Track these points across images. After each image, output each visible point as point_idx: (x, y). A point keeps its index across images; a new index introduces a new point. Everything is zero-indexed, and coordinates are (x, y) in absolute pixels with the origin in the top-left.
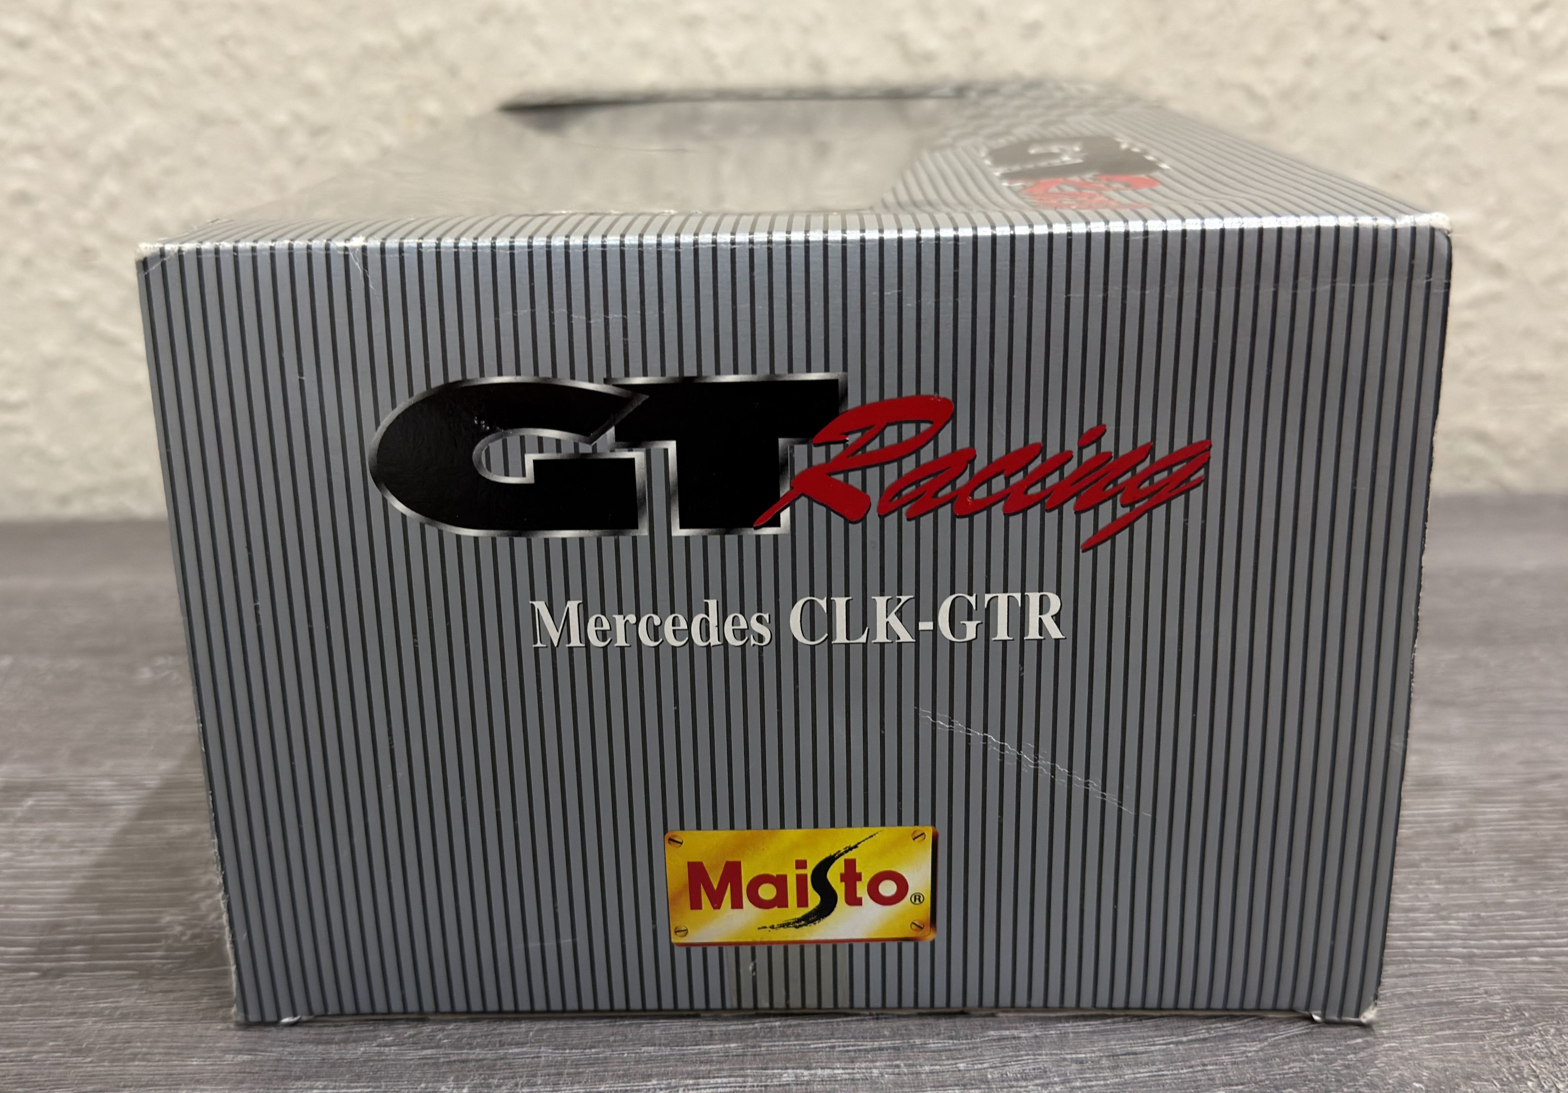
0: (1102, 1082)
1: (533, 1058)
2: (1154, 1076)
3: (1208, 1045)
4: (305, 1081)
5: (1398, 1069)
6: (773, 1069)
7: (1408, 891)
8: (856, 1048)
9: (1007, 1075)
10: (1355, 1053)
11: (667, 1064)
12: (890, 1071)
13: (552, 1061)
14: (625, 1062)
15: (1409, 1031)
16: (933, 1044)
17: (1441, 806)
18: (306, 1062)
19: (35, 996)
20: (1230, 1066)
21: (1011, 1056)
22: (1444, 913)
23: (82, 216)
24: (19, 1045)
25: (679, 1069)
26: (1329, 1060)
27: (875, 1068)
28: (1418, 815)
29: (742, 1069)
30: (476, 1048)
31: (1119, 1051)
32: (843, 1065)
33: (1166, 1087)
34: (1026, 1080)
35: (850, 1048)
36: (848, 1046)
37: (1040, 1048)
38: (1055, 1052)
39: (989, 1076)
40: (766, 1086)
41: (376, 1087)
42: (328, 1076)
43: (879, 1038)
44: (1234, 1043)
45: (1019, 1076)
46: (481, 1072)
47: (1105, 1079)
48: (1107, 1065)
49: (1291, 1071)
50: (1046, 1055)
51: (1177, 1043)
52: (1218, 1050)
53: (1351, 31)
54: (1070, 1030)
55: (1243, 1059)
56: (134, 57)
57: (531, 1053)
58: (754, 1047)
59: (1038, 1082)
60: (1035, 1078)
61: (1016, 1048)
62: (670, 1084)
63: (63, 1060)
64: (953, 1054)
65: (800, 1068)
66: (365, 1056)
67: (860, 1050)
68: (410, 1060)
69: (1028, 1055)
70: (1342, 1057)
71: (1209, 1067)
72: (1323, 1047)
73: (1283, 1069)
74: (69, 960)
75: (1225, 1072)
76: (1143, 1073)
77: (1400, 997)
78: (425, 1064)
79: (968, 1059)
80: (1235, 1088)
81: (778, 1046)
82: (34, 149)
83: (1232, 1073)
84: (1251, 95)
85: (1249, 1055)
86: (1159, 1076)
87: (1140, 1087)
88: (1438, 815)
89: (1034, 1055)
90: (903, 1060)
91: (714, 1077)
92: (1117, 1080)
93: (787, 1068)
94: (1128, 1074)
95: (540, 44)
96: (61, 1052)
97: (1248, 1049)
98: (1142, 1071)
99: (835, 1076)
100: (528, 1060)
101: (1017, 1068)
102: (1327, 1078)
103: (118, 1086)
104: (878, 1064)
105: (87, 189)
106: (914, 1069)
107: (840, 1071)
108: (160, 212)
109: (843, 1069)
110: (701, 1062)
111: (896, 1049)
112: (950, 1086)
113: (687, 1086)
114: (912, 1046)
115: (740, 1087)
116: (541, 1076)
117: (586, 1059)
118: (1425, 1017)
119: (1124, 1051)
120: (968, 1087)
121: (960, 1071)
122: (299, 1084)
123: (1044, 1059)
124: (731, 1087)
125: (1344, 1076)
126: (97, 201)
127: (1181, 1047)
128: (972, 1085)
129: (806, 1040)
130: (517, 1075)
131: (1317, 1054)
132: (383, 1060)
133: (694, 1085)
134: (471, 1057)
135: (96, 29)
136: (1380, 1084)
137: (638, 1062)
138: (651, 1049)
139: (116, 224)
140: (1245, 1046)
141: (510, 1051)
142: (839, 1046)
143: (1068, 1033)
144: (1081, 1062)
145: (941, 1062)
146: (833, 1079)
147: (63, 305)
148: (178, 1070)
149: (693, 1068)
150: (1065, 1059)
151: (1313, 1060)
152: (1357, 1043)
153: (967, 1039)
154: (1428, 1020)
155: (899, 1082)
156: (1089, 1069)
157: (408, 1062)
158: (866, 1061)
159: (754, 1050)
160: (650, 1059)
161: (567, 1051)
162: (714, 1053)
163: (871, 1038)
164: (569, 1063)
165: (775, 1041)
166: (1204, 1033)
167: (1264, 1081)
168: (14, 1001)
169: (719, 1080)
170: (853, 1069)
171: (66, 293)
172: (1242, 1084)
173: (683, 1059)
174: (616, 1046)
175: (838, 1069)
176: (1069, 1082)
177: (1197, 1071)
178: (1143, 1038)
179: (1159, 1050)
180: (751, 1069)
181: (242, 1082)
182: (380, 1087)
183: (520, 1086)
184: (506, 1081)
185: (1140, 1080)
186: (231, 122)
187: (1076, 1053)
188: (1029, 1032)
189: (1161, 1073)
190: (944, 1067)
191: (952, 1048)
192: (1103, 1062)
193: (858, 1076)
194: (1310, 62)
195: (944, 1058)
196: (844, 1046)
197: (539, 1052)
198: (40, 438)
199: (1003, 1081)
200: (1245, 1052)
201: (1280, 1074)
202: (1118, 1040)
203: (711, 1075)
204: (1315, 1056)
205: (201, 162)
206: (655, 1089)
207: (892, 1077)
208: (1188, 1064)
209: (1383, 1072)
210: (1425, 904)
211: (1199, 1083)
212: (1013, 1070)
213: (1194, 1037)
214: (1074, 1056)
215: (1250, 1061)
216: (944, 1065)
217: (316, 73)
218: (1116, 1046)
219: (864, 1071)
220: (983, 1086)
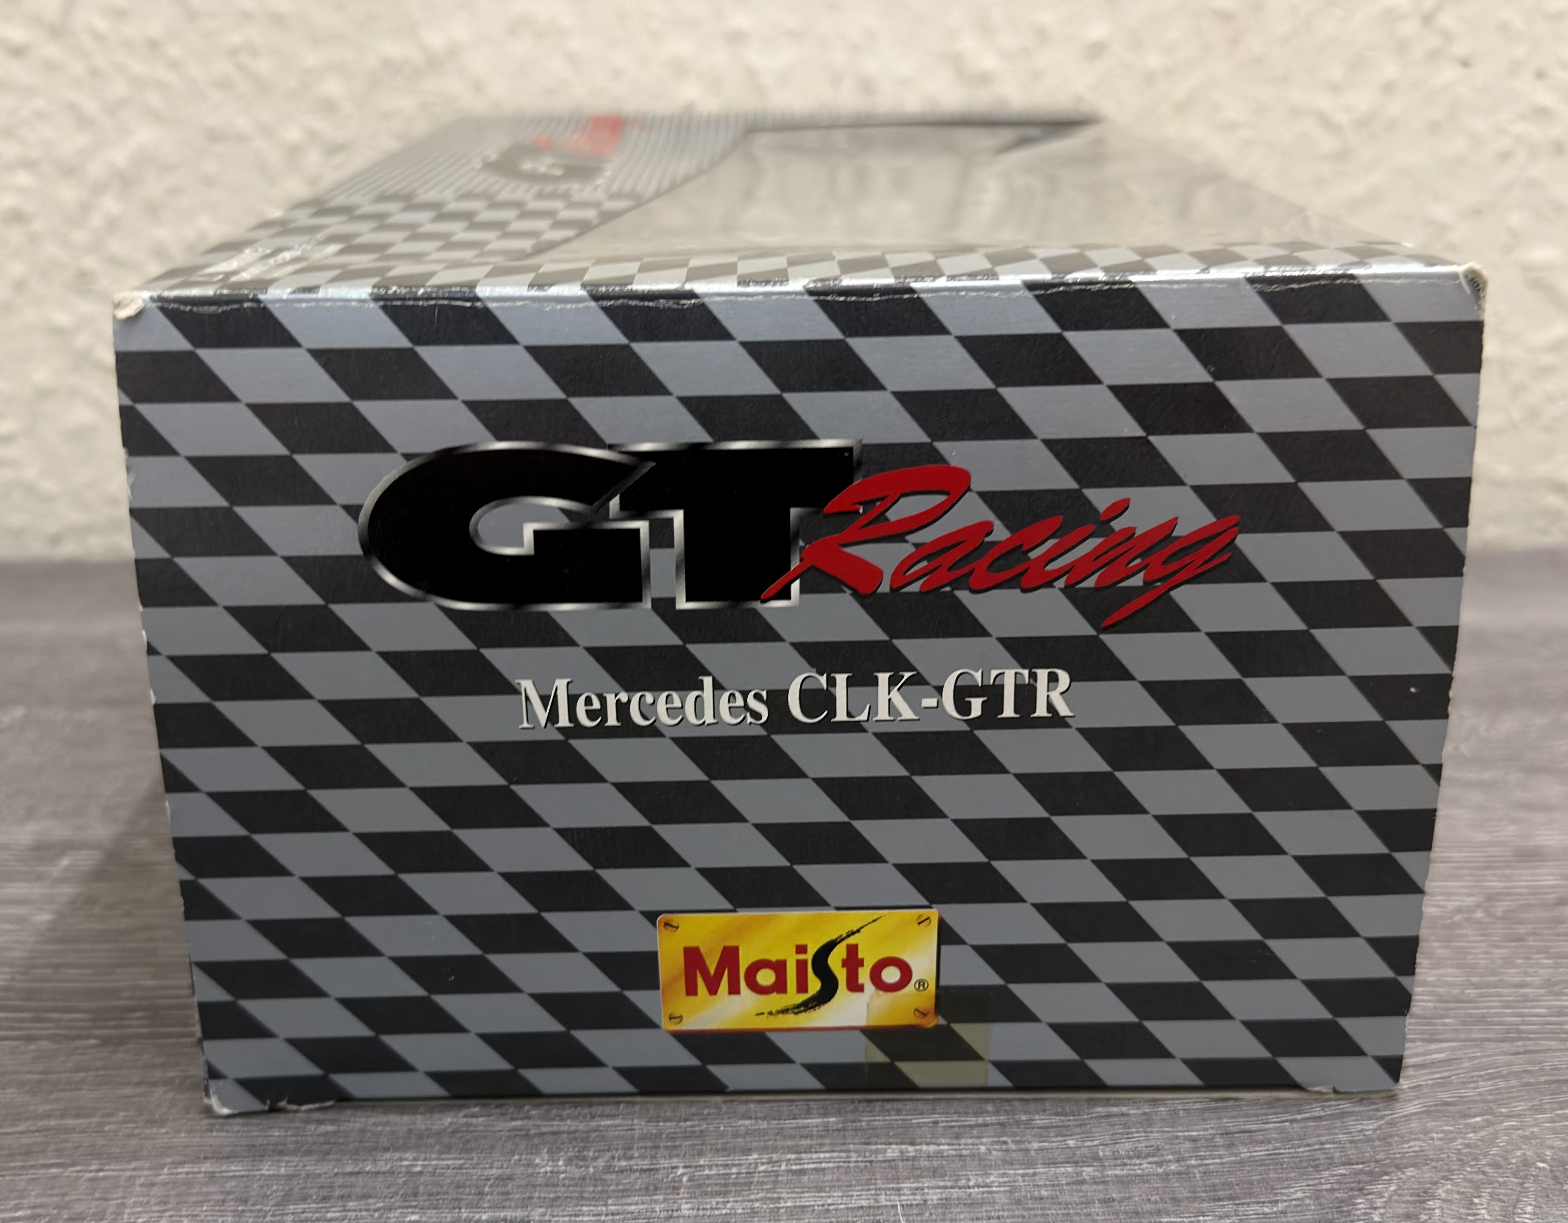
0: (1218, 1161)
1: (627, 1130)
2: (1271, 1155)
3: (1324, 1123)
4: (393, 1152)
5: (1520, 1149)
6: (876, 1144)
7: (1516, 966)
8: (960, 1123)
9: (1118, 1152)
10: (1475, 1132)
11: (766, 1138)
12: (998, 1147)
13: (646, 1134)
14: (722, 1135)
15: (1529, 1109)
16: (1040, 1120)
17: (1543, 878)
18: (392, 1133)
19: (99, 1064)
20: (1348, 1145)
21: (1121, 1134)
22: (1556, 989)
23: (80, 236)
24: (88, 1116)
25: (778, 1143)
26: (1449, 1138)
27: (982, 1144)
28: (1521, 887)
29: (843, 1144)
30: (566, 1119)
31: (1232, 1129)
32: (948, 1141)
33: (1285, 1166)
34: (1138, 1157)
35: (954, 1124)
36: (952, 1121)
37: (1150, 1125)
38: (1166, 1129)
39: (1101, 1154)
40: (871, 1162)
41: (468, 1159)
42: (417, 1148)
43: (982, 1113)
44: (1350, 1121)
45: (1131, 1153)
46: (574, 1144)
47: (1220, 1157)
48: (1221, 1144)
49: (1411, 1150)
50: (1158, 1132)
51: (1292, 1121)
52: (1335, 1128)
53: (1433, 56)
54: (1180, 1107)
55: (1361, 1137)
56: (138, 67)
57: (624, 1125)
58: (854, 1121)
59: (1151, 1159)
60: (1149, 1155)
61: (1126, 1126)
62: (771, 1158)
63: (136, 1131)
64: (1062, 1131)
65: (904, 1143)
66: (452, 1128)
67: (965, 1126)
68: (500, 1131)
69: (1138, 1132)
70: (1462, 1135)
71: (1327, 1146)
72: (1441, 1126)
73: (1402, 1148)
74: (130, 1027)
75: (1343, 1150)
76: (1260, 1152)
77: (1516, 1074)
78: (515, 1136)
79: (1077, 1137)
80: (1355, 1167)
81: (879, 1121)
82: (29, 165)
83: (1352, 1152)
84: (1326, 122)
85: (1367, 1133)
86: (1275, 1154)
87: (1258, 1166)
88: (1542, 887)
89: (1146, 1132)
90: (1009, 1136)
91: (816, 1152)
92: (1233, 1158)
93: (890, 1144)
94: (1244, 1152)
95: (573, 59)
96: (133, 1123)
97: (1365, 1127)
98: (1257, 1149)
99: (942, 1152)
100: (622, 1133)
101: (1128, 1146)
102: (1449, 1157)
103: (199, 1158)
104: (984, 1140)
105: (85, 208)
106: (1022, 1146)
107: (946, 1147)
108: (163, 233)
109: (949, 1144)
110: (802, 1137)
111: (1002, 1125)
112: (1062, 1163)
113: (789, 1160)
114: (1018, 1123)
115: (844, 1162)
116: (638, 1149)
117: (681, 1132)
118: (1544, 1095)
119: (1236, 1129)
120: (1080, 1164)
121: (1070, 1148)
122: (388, 1155)
123: (1156, 1136)
124: (835, 1162)
125: (1465, 1154)
126: (97, 220)
127: (1295, 1125)
128: (1084, 1162)
129: (906, 1115)
130: (612, 1147)
131: (1437, 1133)
132: (473, 1131)
133: (796, 1159)
134: (562, 1129)
135: (99, 37)
136: (1503, 1163)
137: (736, 1135)
138: (747, 1122)
139: (117, 246)
140: (1362, 1124)
141: (603, 1123)
142: (942, 1122)
143: (1179, 1110)
144: (1194, 1140)
145: (1049, 1139)
146: (939, 1155)
147: (58, 332)
148: (259, 1141)
149: (794, 1143)
150: (1177, 1137)
151: (1433, 1139)
152: (1477, 1122)
153: (1074, 1115)
154: (1547, 1099)
155: (1008, 1159)
156: (1203, 1147)
157: (498, 1134)
158: (971, 1138)
159: (854, 1124)
160: (748, 1133)
161: (661, 1124)
162: (813, 1127)
163: (974, 1114)
164: (664, 1136)
165: (875, 1116)
166: (1317, 1112)
167: (1384, 1160)
168: (78, 1070)
169: (822, 1155)
170: (960, 1145)
171: (61, 318)
172: (1362, 1163)
173: (781, 1133)
174: (712, 1119)
175: (944, 1144)
176: (1184, 1161)
177: (1315, 1150)
178: (1256, 1115)
179: (1274, 1129)
180: (854, 1144)
181: (328, 1153)
182: (472, 1159)
183: (616, 1159)
184: (602, 1154)
185: (1257, 1158)
186: (241, 139)
187: (1188, 1131)
188: (1138, 1109)
189: (1277, 1151)
190: (1053, 1144)
191: (1060, 1124)
192: (1217, 1140)
193: (964, 1152)
194: (1388, 88)
195: (1052, 1135)
196: (947, 1122)
197: (632, 1125)
198: (30, 473)
199: (1116, 1159)
200: (1361, 1131)
201: (1399, 1153)
202: (1231, 1118)
203: (813, 1150)
204: (1435, 1135)
205: (208, 181)
206: (757, 1164)
207: (1000, 1154)
208: (1305, 1142)
209: (1506, 1152)
210: (1536, 980)
211: (1318, 1162)
212: (1124, 1147)
213: (1307, 1115)
214: (1186, 1134)
215: (1368, 1140)
216: (1053, 1142)
217: (332, 87)
218: (1229, 1124)
219: (970, 1147)
220: (1095, 1164)
